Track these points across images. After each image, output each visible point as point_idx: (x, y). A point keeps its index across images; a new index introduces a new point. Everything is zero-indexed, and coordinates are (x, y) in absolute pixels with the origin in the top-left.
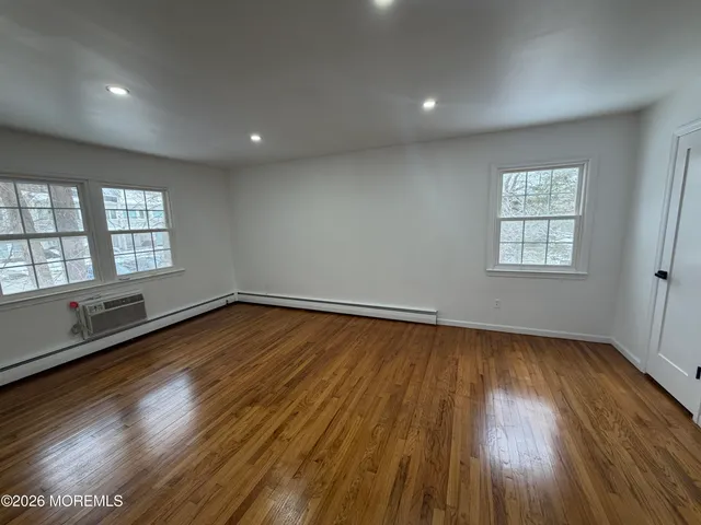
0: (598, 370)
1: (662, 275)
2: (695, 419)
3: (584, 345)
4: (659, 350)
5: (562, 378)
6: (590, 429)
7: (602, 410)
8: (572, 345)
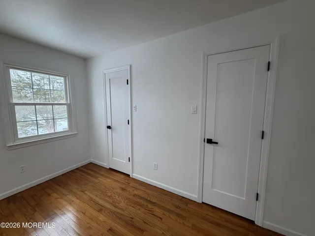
0: (96, 178)
1: (109, 127)
2: (131, 176)
3: (82, 169)
4: (113, 157)
5: (86, 192)
6: (116, 210)
7: (111, 196)
8: (78, 171)
